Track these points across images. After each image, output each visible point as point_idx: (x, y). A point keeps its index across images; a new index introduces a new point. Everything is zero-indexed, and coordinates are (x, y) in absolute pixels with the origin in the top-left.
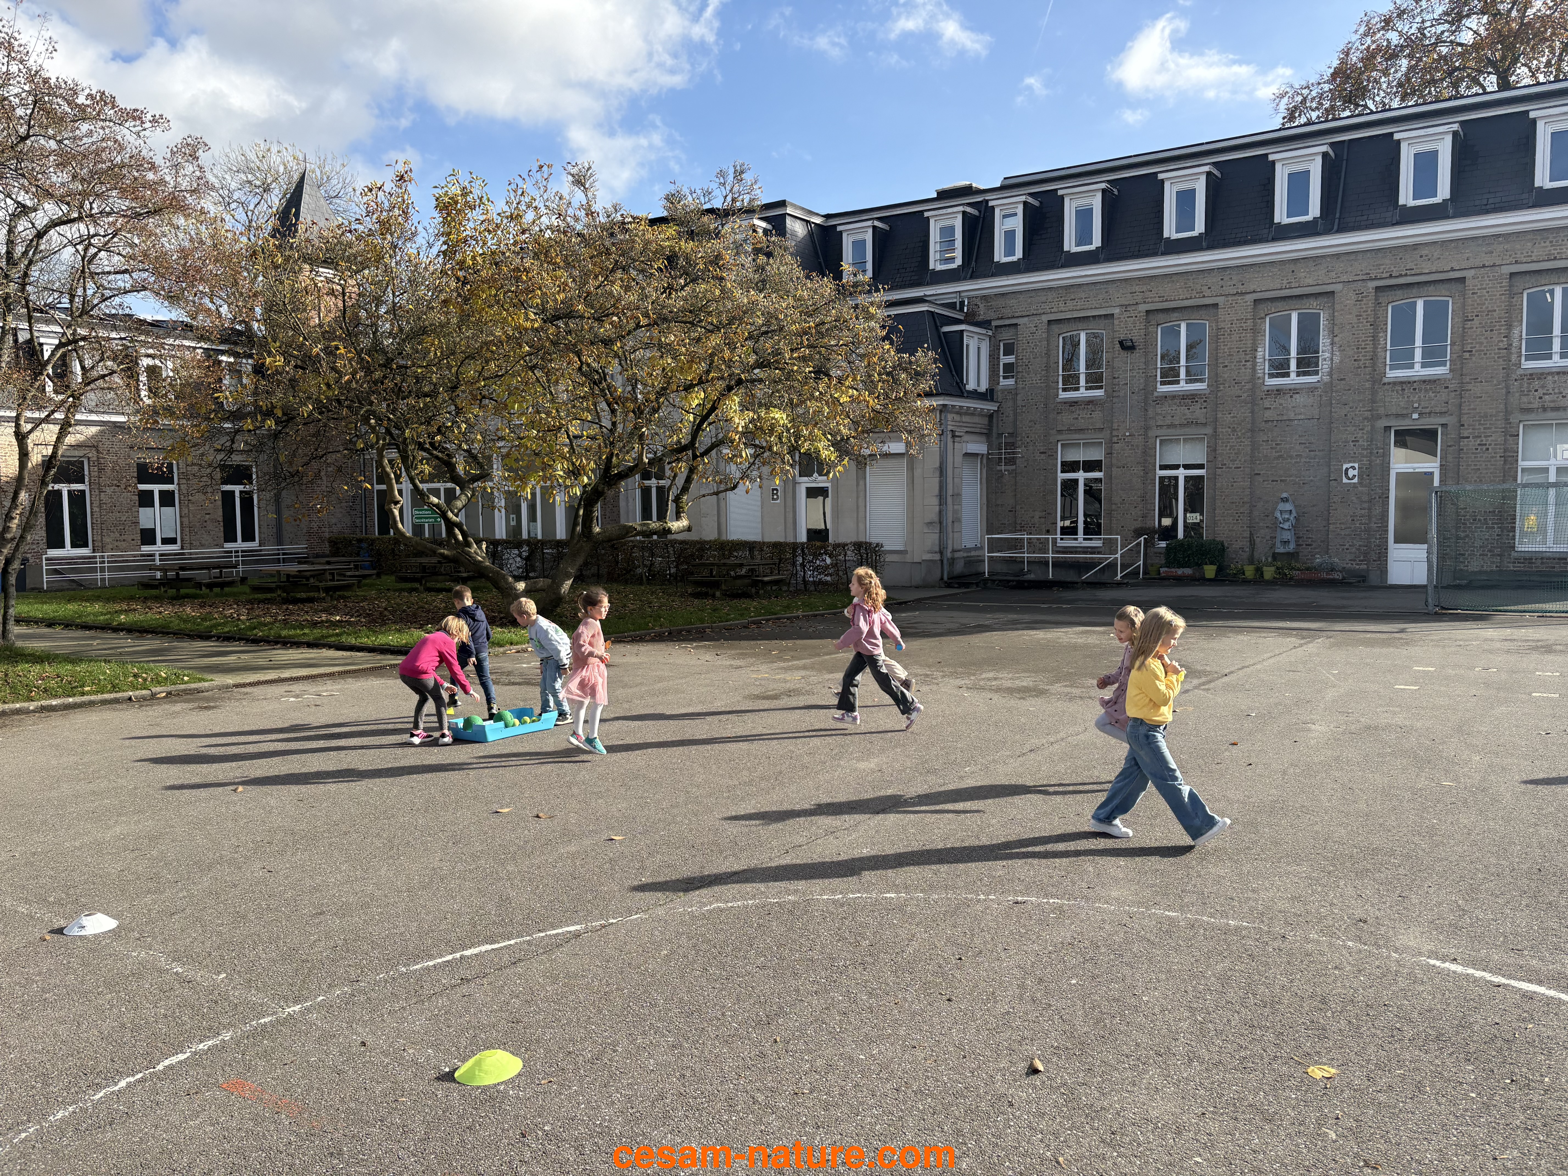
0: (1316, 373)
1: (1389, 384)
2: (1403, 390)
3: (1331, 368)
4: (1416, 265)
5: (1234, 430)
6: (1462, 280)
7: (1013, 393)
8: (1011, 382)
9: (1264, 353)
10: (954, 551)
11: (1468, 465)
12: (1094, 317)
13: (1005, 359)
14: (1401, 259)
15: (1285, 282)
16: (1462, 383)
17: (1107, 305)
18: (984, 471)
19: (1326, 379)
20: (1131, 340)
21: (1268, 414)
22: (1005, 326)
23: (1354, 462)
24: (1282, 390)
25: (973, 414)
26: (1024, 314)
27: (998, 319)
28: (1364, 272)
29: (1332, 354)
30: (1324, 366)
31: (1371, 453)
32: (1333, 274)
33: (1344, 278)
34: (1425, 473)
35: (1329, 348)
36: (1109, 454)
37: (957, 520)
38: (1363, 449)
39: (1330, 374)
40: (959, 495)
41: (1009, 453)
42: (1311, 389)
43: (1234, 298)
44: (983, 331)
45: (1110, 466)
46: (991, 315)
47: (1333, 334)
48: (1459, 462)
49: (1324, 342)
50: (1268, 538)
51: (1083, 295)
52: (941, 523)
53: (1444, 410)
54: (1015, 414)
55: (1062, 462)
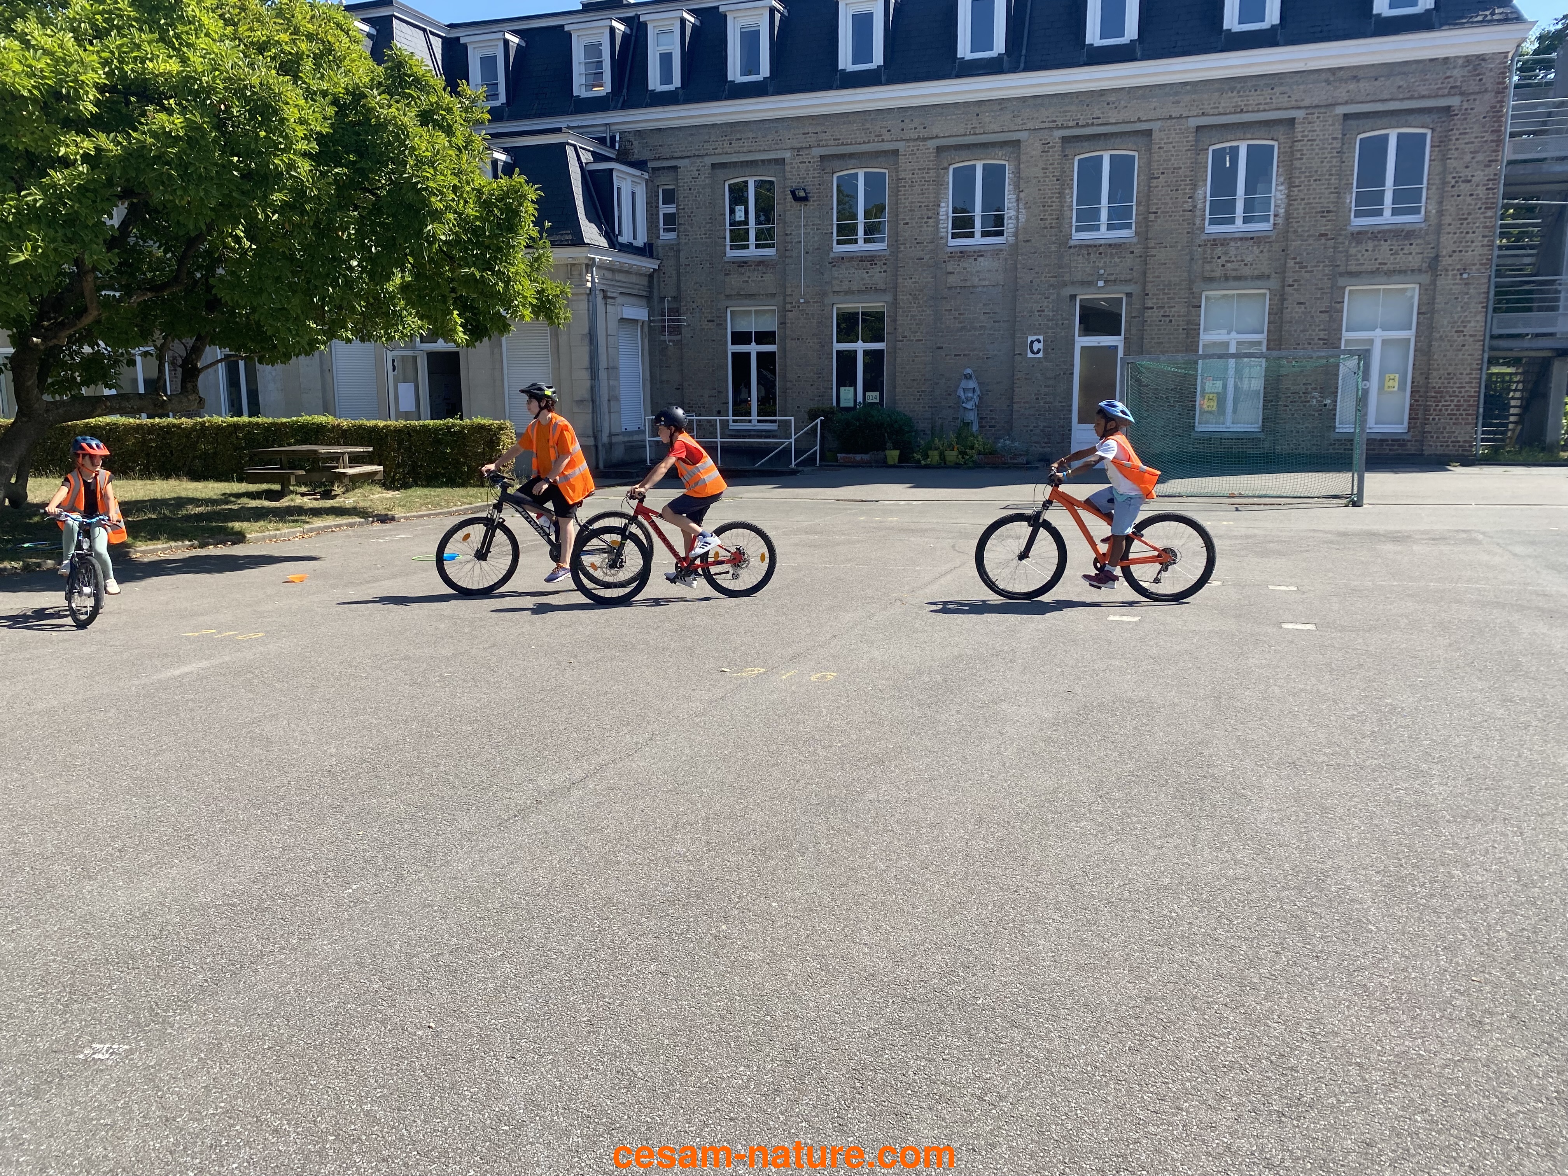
0: (1000, 233)
1: (1075, 247)
2: (1089, 254)
3: (1017, 228)
4: (1103, 113)
5: (915, 297)
6: (1149, 133)
7: (675, 249)
8: (672, 235)
9: (946, 210)
10: (611, 435)
11: (1152, 339)
12: (763, 161)
13: (666, 209)
14: (1088, 105)
15: (969, 126)
16: (1148, 248)
17: (777, 147)
18: (646, 341)
19: (1011, 239)
20: (804, 190)
21: (952, 280)
22: (664, 168)
23: (1040, 334)
24: (966, 252)
25: (628, 272)
26: (685, 154)
27: (655, 159)
28: (1050, 119)
29: (1018, 212)
30: (1011, 226)
31: (1056, 324)
32: (1019, 120)
33: (1030, 125)
34: (1110, 347)
35: (1015, 204)
36: (783, 323)
37: (614, 398)
38: (1048, 320)
39: (1016, 234)
40: (615, 368)
41: (673, 321)
42: (997, 252)
43: (915, 143)
44: (638, 173)
45: (784, 339)
46: (646, 155)
47: (1018, 189)
48: (1143, 335)
49: (1009, 197)
50: (950, 419)
51: (750, 135)
52: (593, 401)
53: (1129, 277)
54: (678, 276)
55: (732, 333)
